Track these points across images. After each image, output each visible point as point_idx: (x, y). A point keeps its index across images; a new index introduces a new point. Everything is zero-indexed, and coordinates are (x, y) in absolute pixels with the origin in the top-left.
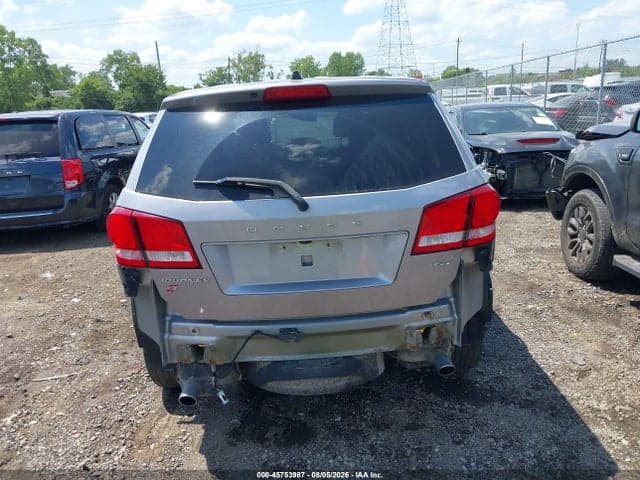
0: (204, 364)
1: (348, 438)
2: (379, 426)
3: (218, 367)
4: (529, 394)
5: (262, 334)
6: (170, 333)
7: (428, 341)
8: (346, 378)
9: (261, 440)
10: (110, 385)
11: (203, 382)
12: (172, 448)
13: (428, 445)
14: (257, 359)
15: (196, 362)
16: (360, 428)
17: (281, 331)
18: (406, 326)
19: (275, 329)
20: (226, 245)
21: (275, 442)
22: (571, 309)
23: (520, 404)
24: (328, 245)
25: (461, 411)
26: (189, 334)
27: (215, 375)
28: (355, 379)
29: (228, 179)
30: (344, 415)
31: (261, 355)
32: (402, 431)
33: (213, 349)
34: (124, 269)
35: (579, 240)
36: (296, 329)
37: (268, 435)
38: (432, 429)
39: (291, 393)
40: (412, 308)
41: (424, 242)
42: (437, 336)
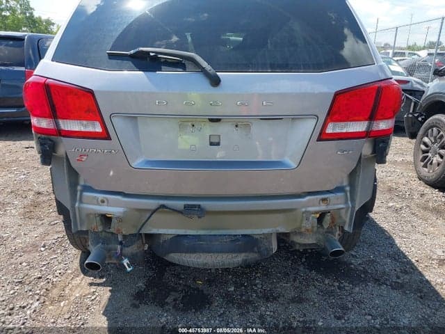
0: (112, 233)
1: (239, 308)
2: (269, 297)
3: (125, 237)
4: (398, 278)
5: (167, 208)
6: (81, 202)
7: (322, 226)
8: (243, 255)
9: (162, 304)
10: (37, 246)
11: (109, 250)
12: (81, 306)
13: (313, 319)
14: (161, 231)
15: (104, 231)
16: (251, 299)
17: (185, 206)
18: (304, 210)
19: (180, 204)
20: (136, 117)
21: (174, 307)
22: (426, 208)
23: (391, 285)
24: (237, 126)
25: (339, 288)
26: (98, 204)
27: (121, 243)
28: (252, 256)
29: (141, 49)
30: (237, 286)
31: (166, 228)
32: (288, 303)
33: (120, 220)
34: (39, 138)
35: (430, 155)
36: (199, 206)
37: (169, 300)
38: (315, 303)
39: (191, 265)
40: (310, 194)
41: (330, 129)
42: (331, 221)
